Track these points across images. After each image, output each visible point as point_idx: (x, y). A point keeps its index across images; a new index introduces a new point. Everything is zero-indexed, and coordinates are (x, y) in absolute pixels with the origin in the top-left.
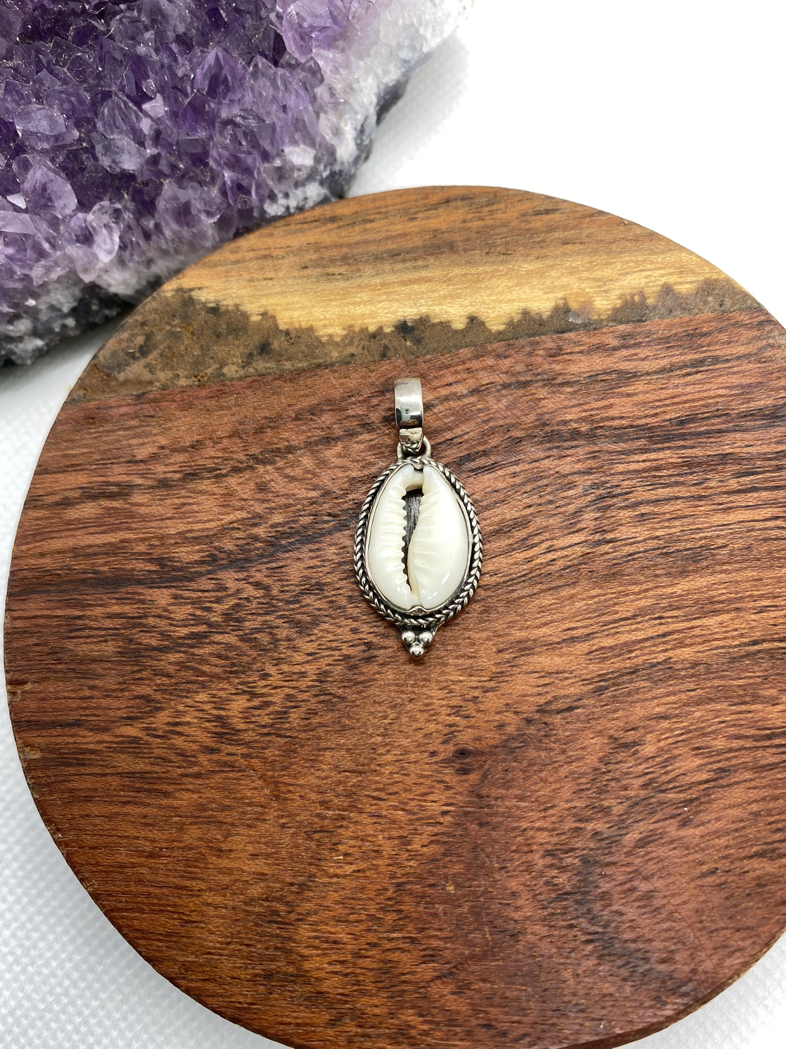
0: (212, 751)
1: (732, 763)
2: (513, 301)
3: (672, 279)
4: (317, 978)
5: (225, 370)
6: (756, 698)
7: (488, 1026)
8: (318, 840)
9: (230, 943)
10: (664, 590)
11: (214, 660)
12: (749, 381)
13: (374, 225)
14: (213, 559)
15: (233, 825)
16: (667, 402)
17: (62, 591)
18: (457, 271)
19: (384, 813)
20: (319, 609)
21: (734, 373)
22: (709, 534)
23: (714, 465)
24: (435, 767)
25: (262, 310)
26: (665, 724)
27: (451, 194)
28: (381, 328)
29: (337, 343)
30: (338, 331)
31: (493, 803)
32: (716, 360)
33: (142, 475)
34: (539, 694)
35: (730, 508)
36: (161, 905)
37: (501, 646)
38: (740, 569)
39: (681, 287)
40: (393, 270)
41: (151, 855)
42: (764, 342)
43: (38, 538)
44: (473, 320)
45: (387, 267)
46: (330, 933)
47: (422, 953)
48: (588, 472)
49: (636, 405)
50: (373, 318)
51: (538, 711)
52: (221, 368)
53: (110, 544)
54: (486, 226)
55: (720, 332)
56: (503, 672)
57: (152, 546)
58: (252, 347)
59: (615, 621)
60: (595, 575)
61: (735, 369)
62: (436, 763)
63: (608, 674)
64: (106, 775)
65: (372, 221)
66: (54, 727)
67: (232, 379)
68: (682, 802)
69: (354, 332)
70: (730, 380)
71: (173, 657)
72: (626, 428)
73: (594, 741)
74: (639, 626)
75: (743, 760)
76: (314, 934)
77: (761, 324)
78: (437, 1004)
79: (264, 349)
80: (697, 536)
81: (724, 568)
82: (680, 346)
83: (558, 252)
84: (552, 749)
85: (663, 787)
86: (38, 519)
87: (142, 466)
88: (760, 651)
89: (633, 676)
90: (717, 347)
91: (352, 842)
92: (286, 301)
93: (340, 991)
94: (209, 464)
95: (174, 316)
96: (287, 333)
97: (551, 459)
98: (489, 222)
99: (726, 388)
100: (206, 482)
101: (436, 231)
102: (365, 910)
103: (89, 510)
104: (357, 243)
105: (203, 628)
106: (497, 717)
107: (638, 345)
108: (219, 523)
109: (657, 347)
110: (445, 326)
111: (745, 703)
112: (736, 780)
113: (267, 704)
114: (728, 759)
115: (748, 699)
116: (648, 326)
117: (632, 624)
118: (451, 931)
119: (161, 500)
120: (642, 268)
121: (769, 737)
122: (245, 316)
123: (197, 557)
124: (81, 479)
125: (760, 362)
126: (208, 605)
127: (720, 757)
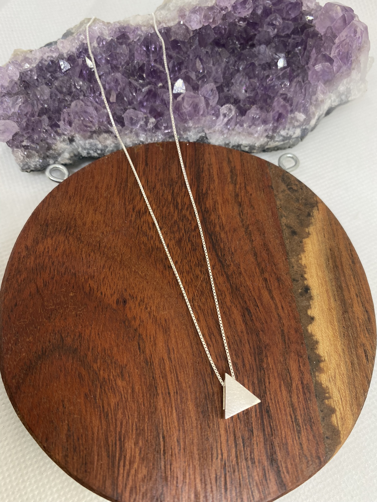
0: (133, 210)
1: (110, 421)
2: (322, 337)
3: (338, 413)
4: (43, 242)
5: (284, 218)
6: (138, 435)
7: (16, 305)
8: (96, 245)
9: (61, 212)
10: (189, 396)
11: (168, 211)
12: (290, 448)
13: (353, 279)
14: (207, 212)
15: (105, 216)
16: (277, 405)
17: (196, 160)
18: (334, 313)
19: (104, 270)
20: (186, 249)
21: (293, 441)
22: (215, 420)
23: (248, 426)
24: (120, 290)
25: (311, 233)
26: (130, 391)
27: (370, 313)
28: (306, 279)
29: (298, 261)
30: (304, 262)
31: (104, 312)
32: (299, 432)
33: (240, 188)
34: (146, 336)
35: (227, 432)
36: (78, 189)
37: (168, 321)
38: (198, 434)
39: (335, 418)
40: (333, 286)
41: (97, 187)
42: (310, 459)
43: (216, 152)
44: (312, 319)
45: (334, 283)
46: (60, 247)
47: (47, 282)
48: (244, 365)
49: (276, 391)
50: (310, 276)
51: (139, 334)
52: (285, 216)
53: (213, 177)
54: (356, 327)
55: (314, 436)
56: (157, 320)
57: (212, 191)
58: (294, 228)
59: (176, 372)
60: (197, 365)
61: (295, 442)
62: (122, 291)
63: (153, 366)
64: (127, 173)
65: (354, 278)
66: (146, 156)
67: (280, 220)
68: (95, 394)
69: (303, 269)
70: (289, 438)
71: (170, 197)
72: (264, 384)
73: (125, 358)
74: (174, 382)
75: (111, 425)
76: (60, 242)
77: (319, 458)
78: (27, 286)
79: (294, 233)
80: (214, 414)
81: (199, 426)
82: (305, 414)
83: (347, 360)
84: (123, 339)
85: (102, 387)
86: (223, 153)
87: (244, 188)
88: (159, 439)
89: (152, 378)
90: (306, 433)
91: (94, 258)
92: (315, 242)
93: (38, 250)
94: (245, 212)
95: (306, 200)
96: (301, 242)
97: (249, 348)
98: (359, 329)
99: (286, 436)
100: (237, 210)
101: (353, 305)
102: (67, 261)
103: (227, 170)
104: (344, 272)
105: (180, 207)
106: (138, 317)
107: (304, 393)
108: (221, 214)
109: (304, 402)
110: (309, 307)
111: (137, 430)
112: (103, 421)
113: (150, 229)
114: (112, 418)
115: (138, 431)
116: (314, 399)
117: (175, 379)
118: (54, 293)
119: (230, 194)
120: (343, 399)
121: (120, 439)
122: (308, 226)
123: (208, 206)
124: (238, 167)
125: (299, 455)
126: (189, 210)
127: (113, 415)
